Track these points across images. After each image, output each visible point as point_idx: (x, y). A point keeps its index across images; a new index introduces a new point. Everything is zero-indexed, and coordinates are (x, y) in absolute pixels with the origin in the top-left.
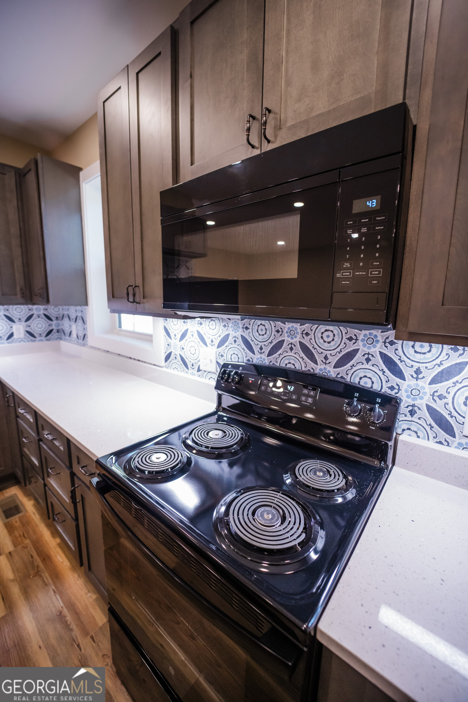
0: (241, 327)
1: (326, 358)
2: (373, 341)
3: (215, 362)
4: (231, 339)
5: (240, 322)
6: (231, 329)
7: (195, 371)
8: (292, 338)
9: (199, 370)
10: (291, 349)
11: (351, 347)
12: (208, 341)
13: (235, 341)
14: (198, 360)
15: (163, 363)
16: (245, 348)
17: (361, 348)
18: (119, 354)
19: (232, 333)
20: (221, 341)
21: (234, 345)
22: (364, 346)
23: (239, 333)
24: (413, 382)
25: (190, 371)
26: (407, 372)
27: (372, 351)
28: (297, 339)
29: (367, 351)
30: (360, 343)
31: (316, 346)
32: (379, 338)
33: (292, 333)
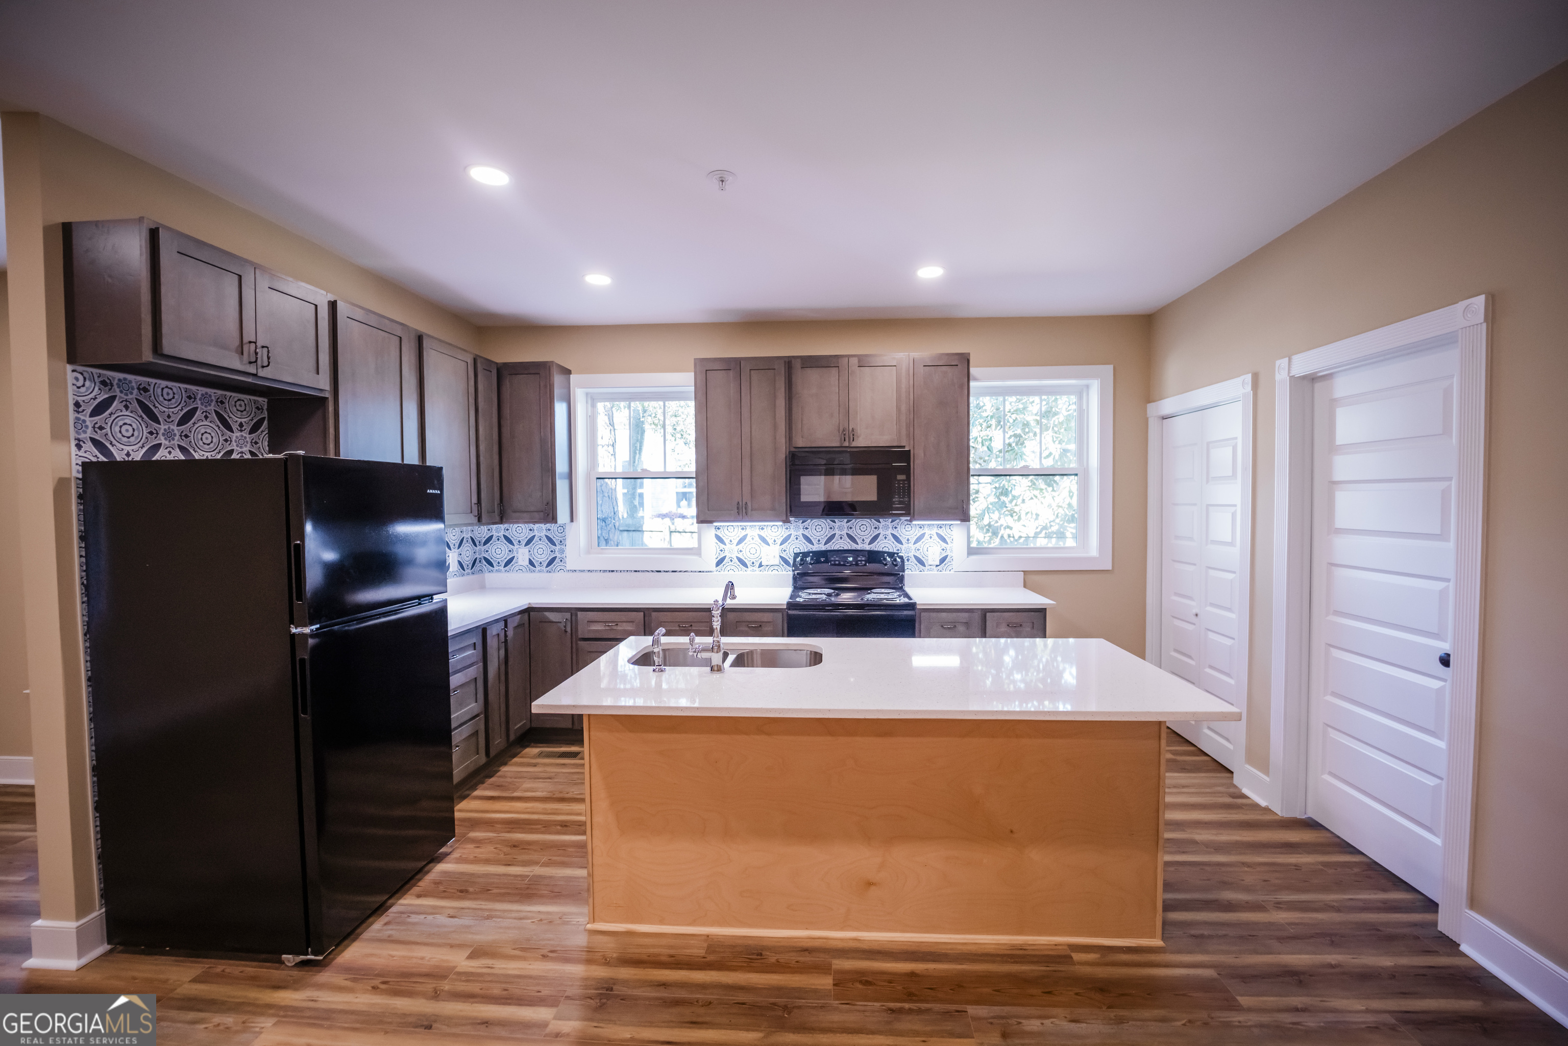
0: (802, 528)
1: (863, 540)
2: (887, 527)
3: (778, 557)
4: (792, 537)
5: (800, 525)
6: (793, 530)
7: (756, 568)
8: (841, 531)
9: (760, 565)
10: (841, 538)
11: (877, 532)
12: (770, 542)
13: (797, 538)
14: (760, 557)
15: (713, 568)
16: (806, 542)
17: (882, 532)
18: (636, 571)
19: (793, 533)
20: (783, 540)
21: (796, 541)
22: (883, 531)
23: (801, 532)
24: (907, 545)
25: (750, 568)
26: (904, 541)
27: (887, 533)
28: (844, 532)
29: (885, 533)
30: (881, 529)
31: (857, 534)
32: (890, 526)
33: (841, 528)
